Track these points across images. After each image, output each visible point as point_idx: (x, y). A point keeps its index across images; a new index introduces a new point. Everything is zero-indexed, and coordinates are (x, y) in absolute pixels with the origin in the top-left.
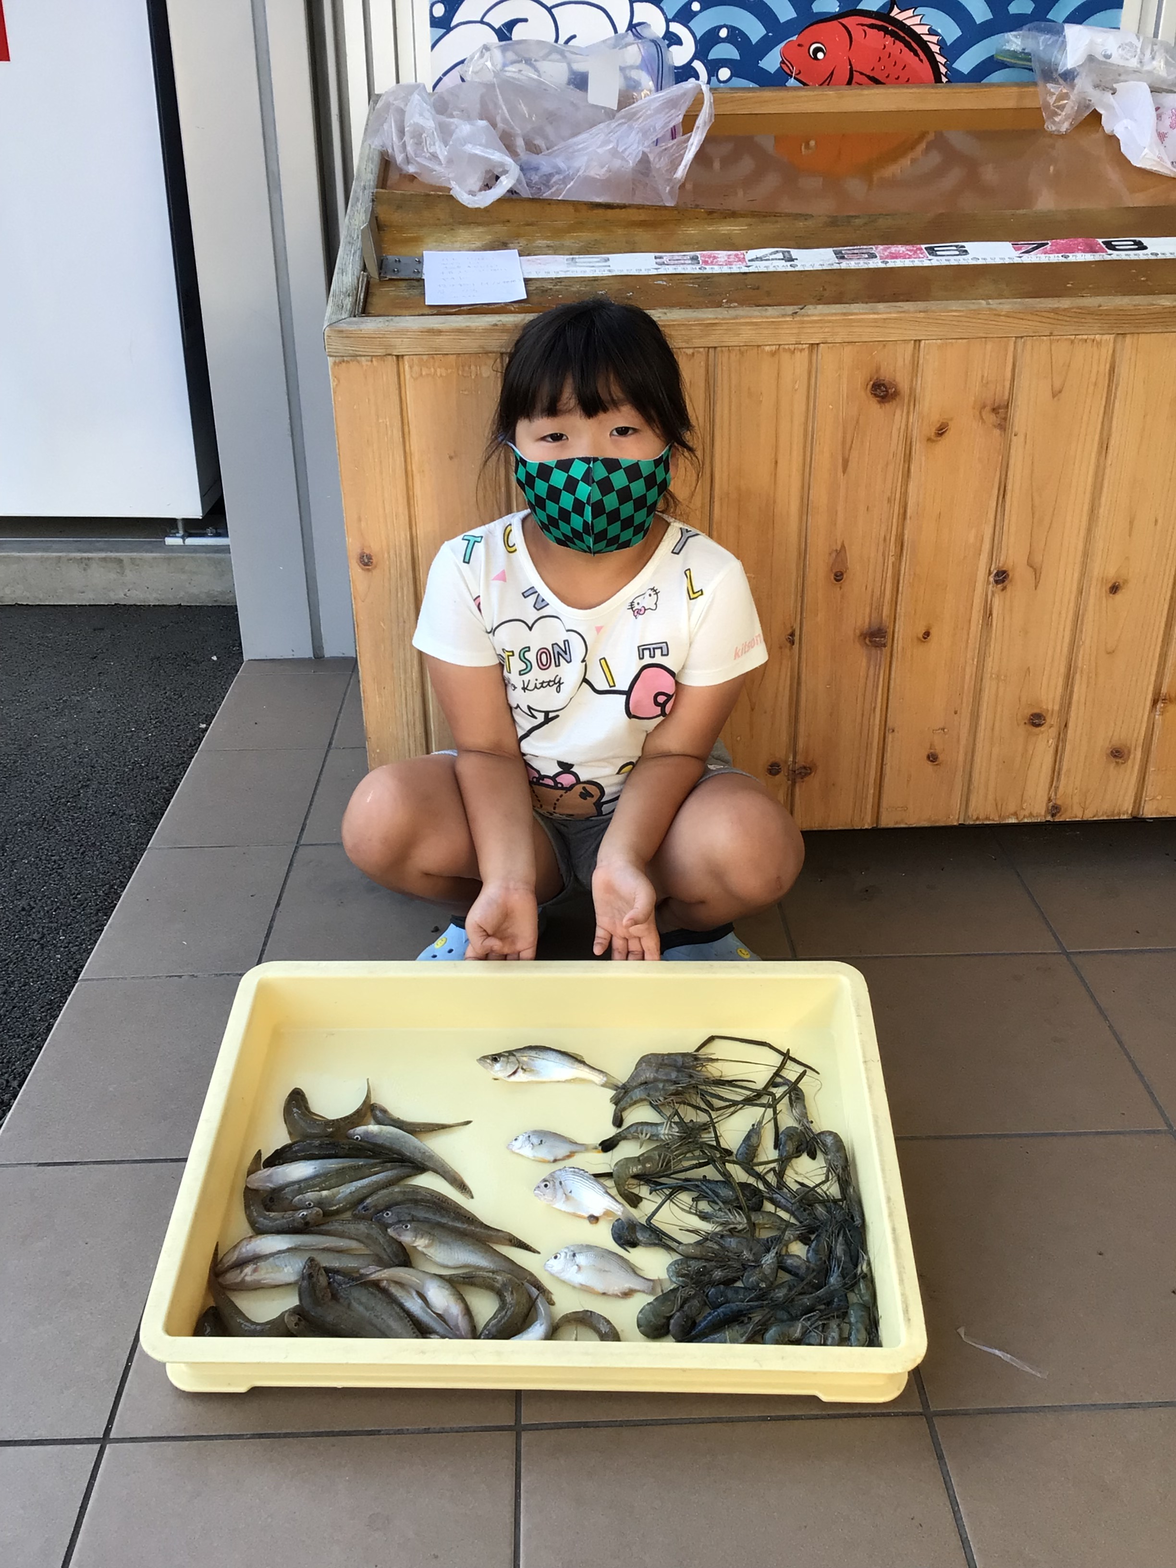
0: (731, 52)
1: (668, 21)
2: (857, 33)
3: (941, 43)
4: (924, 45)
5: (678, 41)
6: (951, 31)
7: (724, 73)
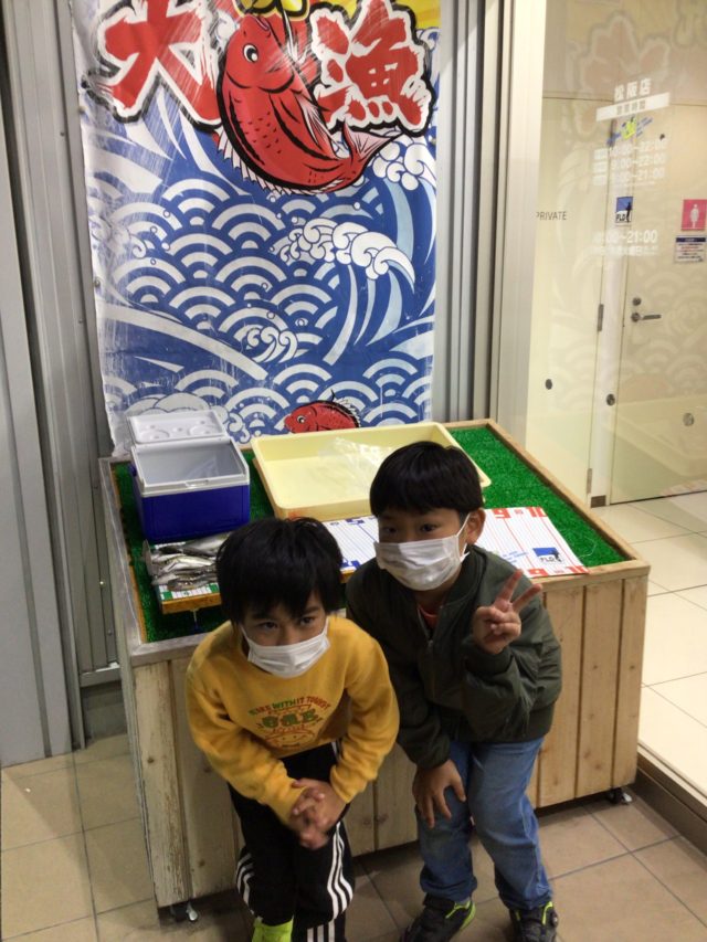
0: (261, 424)
1: (229, 413)
2: (318, 410)
3: (357, 411)
4: (349, 412)
5: (235, 422)
6: (361, 405)
7: (258, 433)
